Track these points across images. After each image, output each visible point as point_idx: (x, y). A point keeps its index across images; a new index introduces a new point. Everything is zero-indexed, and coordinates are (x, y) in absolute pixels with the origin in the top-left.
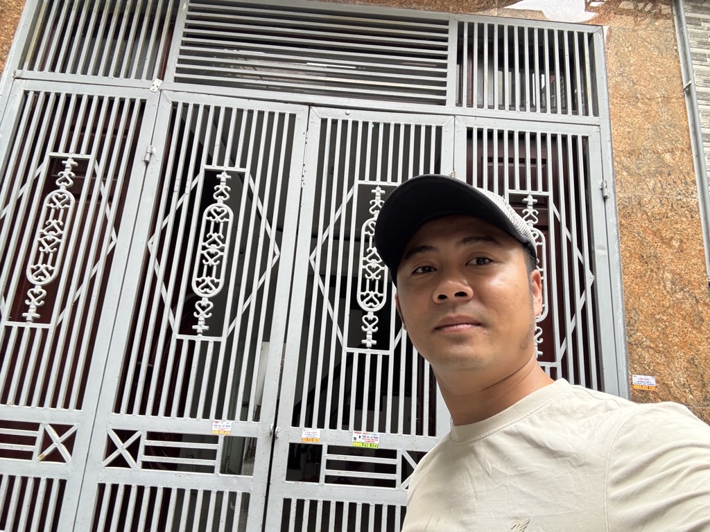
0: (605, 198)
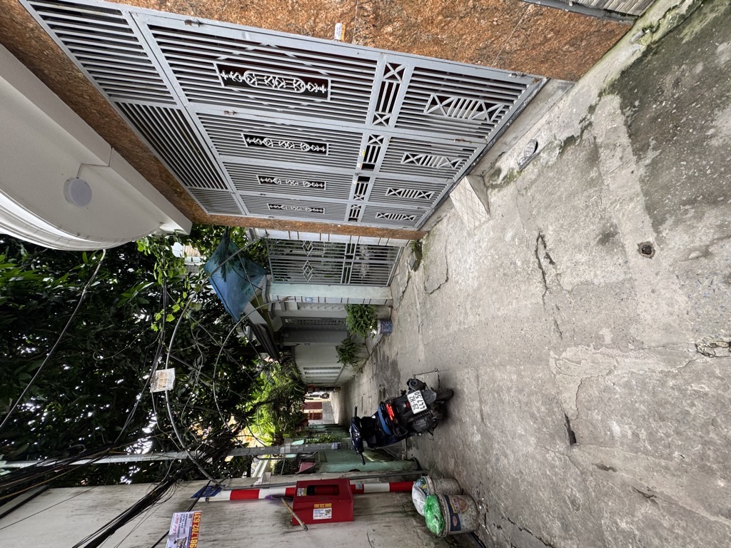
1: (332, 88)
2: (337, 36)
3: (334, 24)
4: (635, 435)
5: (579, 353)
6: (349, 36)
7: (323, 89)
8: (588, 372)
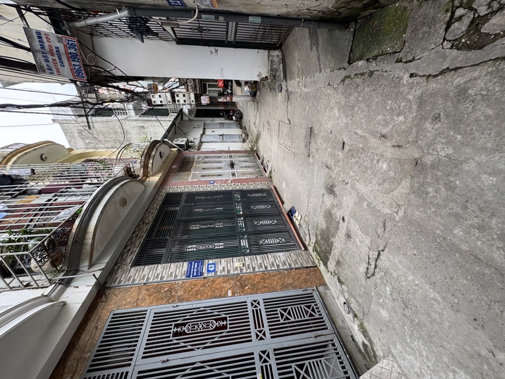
0: (177, 306)
1: (230, 320)
2: (229, 295)
3: (228, 291)
4: (378, 162)
5: (381, 206)
6: (233, 294)
7: (225, 323)
8: (381, 196)
